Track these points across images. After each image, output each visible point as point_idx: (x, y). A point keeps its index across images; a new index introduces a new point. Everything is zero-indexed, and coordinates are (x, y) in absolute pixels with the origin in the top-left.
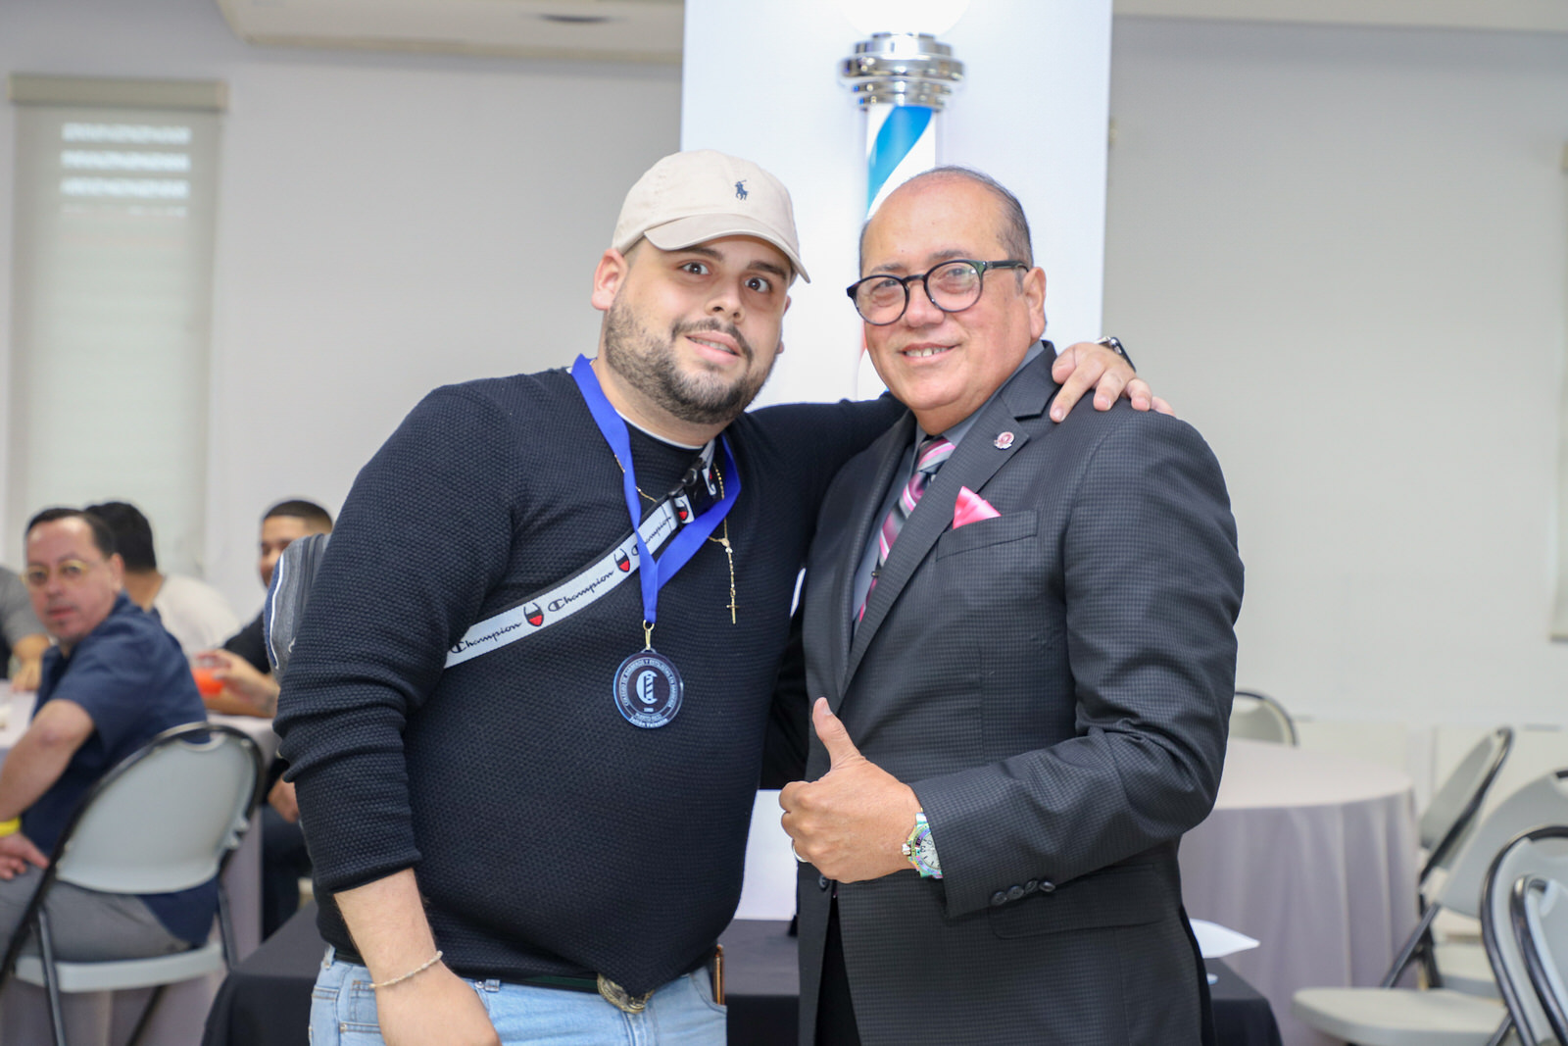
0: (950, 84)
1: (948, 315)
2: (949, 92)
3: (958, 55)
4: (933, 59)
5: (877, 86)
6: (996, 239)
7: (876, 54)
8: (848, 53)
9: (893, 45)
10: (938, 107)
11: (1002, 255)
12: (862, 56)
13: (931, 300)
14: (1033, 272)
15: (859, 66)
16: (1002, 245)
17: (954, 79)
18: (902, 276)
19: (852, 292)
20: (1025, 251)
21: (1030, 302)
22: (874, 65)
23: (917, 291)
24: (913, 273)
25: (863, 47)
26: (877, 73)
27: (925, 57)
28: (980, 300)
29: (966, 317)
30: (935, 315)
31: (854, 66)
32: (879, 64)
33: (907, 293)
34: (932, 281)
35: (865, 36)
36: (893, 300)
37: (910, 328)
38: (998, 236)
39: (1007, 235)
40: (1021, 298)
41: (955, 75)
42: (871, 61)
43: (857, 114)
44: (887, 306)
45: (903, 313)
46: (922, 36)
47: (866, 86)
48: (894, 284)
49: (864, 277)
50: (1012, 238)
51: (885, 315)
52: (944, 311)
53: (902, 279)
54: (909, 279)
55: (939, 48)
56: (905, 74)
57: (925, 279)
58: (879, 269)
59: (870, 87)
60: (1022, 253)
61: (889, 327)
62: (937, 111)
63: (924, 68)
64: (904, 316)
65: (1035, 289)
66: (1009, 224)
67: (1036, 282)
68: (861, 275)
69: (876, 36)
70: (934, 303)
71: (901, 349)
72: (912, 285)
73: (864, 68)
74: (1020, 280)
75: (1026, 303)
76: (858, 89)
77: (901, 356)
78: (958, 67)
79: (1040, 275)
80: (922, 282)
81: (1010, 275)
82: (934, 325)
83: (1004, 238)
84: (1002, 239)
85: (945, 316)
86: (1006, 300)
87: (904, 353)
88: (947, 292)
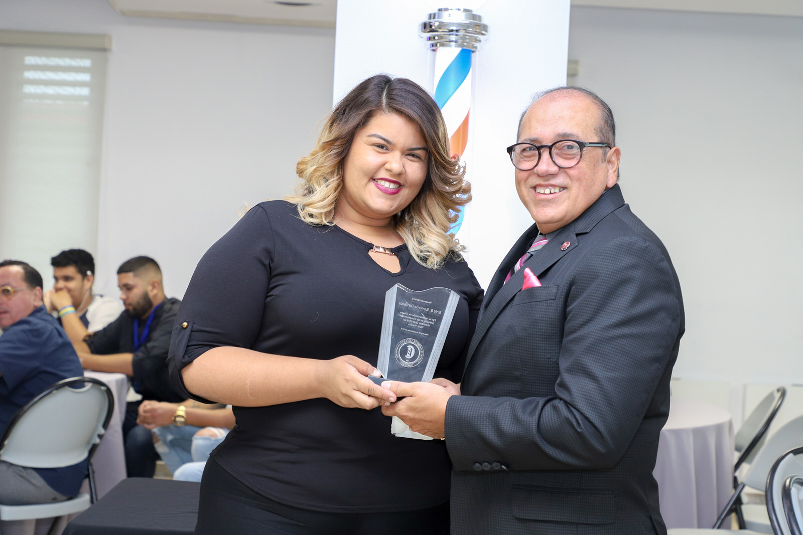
0: (480, 37)
1: (562, 170)
2: (480, 41)
3: (484, 21)
4: (470, 23)
5: (441, 37)
6: (594, 131)
7: (440, 20)
8: (425, 19)
9: (450, 15)
10: (473, 50)
11: (596, 140)
12: (432, 20)
13: (552, 159)
14: (613, 149)
15: (431, 26)
16: (596, 134)
17: (483, 34)
18: (538, 145)
19: (510, 150)
20: (611, 138)
21: (610, 167)
22: (438, 26)
23: (545, 155)
24: (544, 144)
25: (432, 16)
26: (440, 30)
27: (467, 22)
28: (580, 163)
29: (571, 172)
30: (554, 169)
31: (428, 26)
32: (441, 25)
33: (540, 155)
34: (554, 151)
35: (435, 10)
36: (532, 158)
37: (539, 176)
38: (595, 129)
39: (601, 129)
40: (604, 165)
41: (483, 32)
42: (437, 24)
43: (429, 52)
44: (528, 161)
45: (536, 165)
46: (465, 10)
47: (434, 38)
48: (534, 150)
49: (519, 142)
50: (604, 131)
51: (527, 165)
52: (560, 168)
53: (537, 147)
54: (542, 147)
55: (474, 17)
56: (457, 31)
57: (550, 148)
58: (527, 140)
59: (436, 38)
60: (608, 139)
61: (528, 172)
62: (473, 52)
63: (465, 27)
64: (536, 168)
65: (614, 159)
66: (602, 123)
67: (615, 155)
68: (517, 142)
69: (440, 10)
70: (554, 162)
71: (533, 185)
72: (543, 151)
73: (433, 27)
74: (605, 154)
75: (607, 168)
76: (430, 39)
77: (532, 190)
78: (485, 28)
79: (617, 152)
80: (548, 150)
81: (600, 152)
82: (553, 175)
83: (598, 131)
84: (597, 131)
85: (560, 170)
86: (595, 166)
87: (535, 188)
88: (562, 157)
